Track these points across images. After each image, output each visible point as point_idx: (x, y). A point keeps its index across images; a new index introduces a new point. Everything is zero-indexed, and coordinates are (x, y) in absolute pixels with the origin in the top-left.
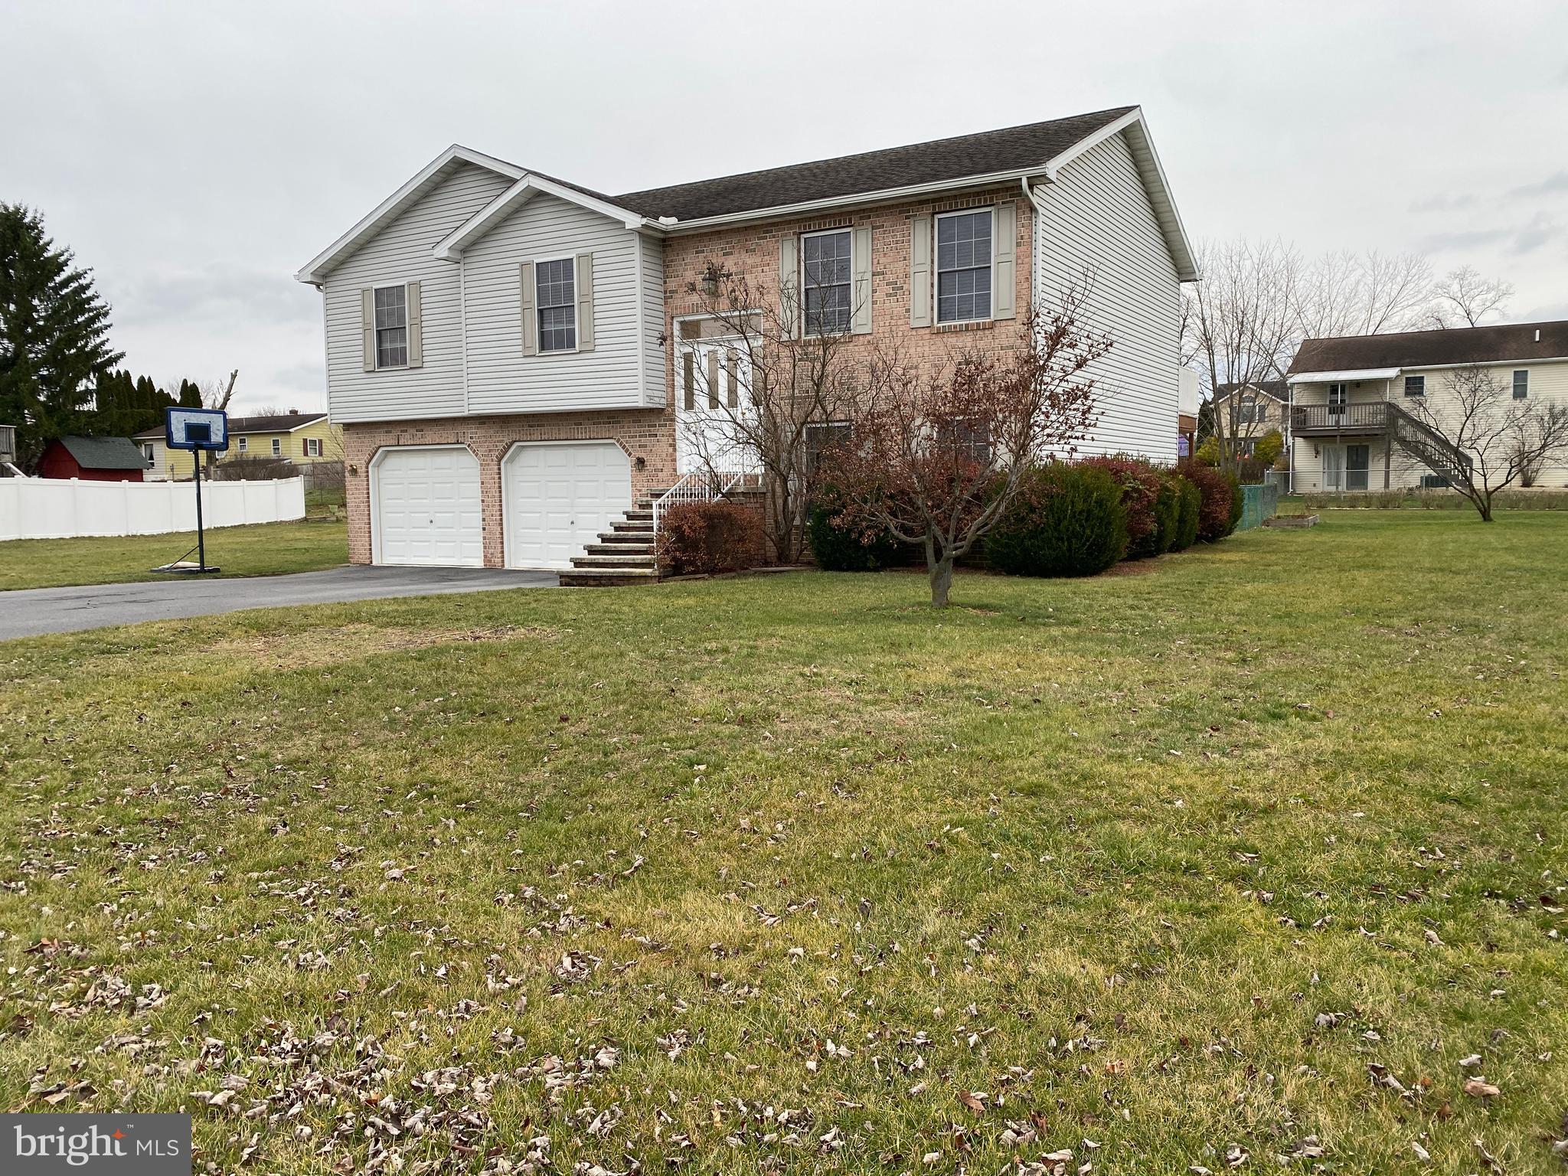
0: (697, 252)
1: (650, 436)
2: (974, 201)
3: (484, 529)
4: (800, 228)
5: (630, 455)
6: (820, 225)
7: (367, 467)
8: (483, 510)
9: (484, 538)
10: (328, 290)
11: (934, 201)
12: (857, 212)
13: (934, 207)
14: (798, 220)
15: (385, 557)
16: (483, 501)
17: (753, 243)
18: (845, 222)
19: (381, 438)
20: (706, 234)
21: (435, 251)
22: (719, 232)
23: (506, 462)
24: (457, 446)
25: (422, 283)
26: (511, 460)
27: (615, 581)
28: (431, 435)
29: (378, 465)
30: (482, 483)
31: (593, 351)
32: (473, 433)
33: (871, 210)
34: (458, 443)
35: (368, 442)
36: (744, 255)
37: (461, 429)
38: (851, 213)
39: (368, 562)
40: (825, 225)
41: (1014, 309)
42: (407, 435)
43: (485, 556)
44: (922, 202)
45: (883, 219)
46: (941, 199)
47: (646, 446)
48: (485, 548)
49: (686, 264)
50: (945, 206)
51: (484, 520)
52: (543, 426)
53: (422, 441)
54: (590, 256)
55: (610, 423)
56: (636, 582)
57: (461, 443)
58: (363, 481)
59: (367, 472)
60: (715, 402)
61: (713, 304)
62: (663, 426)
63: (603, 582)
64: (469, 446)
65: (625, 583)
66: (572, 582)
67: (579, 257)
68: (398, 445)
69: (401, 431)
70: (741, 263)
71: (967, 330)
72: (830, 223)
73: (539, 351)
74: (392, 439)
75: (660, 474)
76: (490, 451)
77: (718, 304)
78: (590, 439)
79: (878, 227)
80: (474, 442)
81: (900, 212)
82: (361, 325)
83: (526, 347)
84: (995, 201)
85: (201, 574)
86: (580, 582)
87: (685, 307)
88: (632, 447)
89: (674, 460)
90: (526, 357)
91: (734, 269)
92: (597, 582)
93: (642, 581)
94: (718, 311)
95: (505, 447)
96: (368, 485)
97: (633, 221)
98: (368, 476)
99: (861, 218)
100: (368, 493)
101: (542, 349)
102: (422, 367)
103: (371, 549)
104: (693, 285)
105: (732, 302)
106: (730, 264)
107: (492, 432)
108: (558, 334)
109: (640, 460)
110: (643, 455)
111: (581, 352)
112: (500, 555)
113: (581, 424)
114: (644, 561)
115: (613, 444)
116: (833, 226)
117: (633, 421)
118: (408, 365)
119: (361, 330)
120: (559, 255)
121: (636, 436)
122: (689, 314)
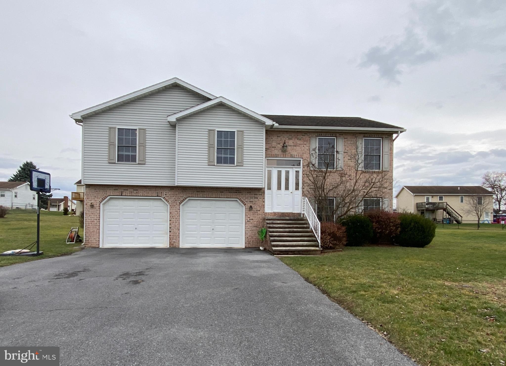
0: (277, 137)
1: (254, 198)
3: (170, 232)
4: (318, 134)
5: (245, 205)
6: (325, 135)
7: (100, 204)
8: (170, 224)
9: (170, 235)
10: (86, 125)
11: (364, 133)
12: (338, 133)
13: (364, 135)
14: (317, 132)
15: (105, 244)
16: (170, 220)
17: (300, 137)
18: (334, 135)
19: (110, 192)
21: (168, 118)
25: (147, 130)
26: (183, 205)
28: (141, 192)
29: (104, 204)
30: (171, 213)
31: (242, 166)
32: (164, 192)
33: (343, 133)
34: (158, 196)
35: (101, 193)
36: (296, 140)
37: (159, 191)
38: (337, 133)
39: (97, 246)
40: (327, 135)
41: (389, 167)
43: (170, 243)
44: (360, 133)
45: (347, 136)
46: (366, 133)
48: (170, 239)
49: (273, 140)
50: (367, 135)
51: (170, 228)
52: (204, 192)
53: (137, 194)
55: (237, 193)
56: (311, 253)
57: (160, 196)
58: (97, 210)
59: (100, 206)
60: (279, 188)
61: (284, 155)
62: (260, 195)
63: (295, 253)
64: (164, 198)
65: (306, 253)
66: (280, 253)
67: (238, 131)
68: (122, 195)
69: (124, 190)
70: (295, 143)
71: (375, 173)
72: (329, 135)
73: (216, 164)
74: (117, 192)
75: (258, 212)
76: (176, 200)
77: (286, 155)
78: (227, 198)
79: (346, 138)
80: (167, 196)
81: (353, 135)
82: (107, 142)
83: (209, 162)
84: (383, 137)
85: (38, 255)
86: (284, 253)
87: (272, 155)
88: (246, 202)
89: (264, 207)
90: (208, 165)
91: (292, 144)
92: (293, 253)
93: (314, 252)
94: (285, 157)
95: (183, 199)
96: (100, 212)
97: (269, 122)
98: (100, 208)
99: (340, 135)
100: (100, 216)
101: (217, 163)
102: (145, 164)
103: (99, 241)
104: (275, 147)
105: (291, 155)
106: (291, 142)
107: (177, 193)
108: (226, 158)
109: (251, 207)
110: (251, 205)
111: (237, 166)
112: (178, 242)
113: (223, 192)
114: (307, 245)
115: (237, 200)
116: (330, 136)
117: (247, 193)
118: (137, 163)
119: (107, 145)
120: (228, 129)
121: (248, 198)
122: (273, 157)
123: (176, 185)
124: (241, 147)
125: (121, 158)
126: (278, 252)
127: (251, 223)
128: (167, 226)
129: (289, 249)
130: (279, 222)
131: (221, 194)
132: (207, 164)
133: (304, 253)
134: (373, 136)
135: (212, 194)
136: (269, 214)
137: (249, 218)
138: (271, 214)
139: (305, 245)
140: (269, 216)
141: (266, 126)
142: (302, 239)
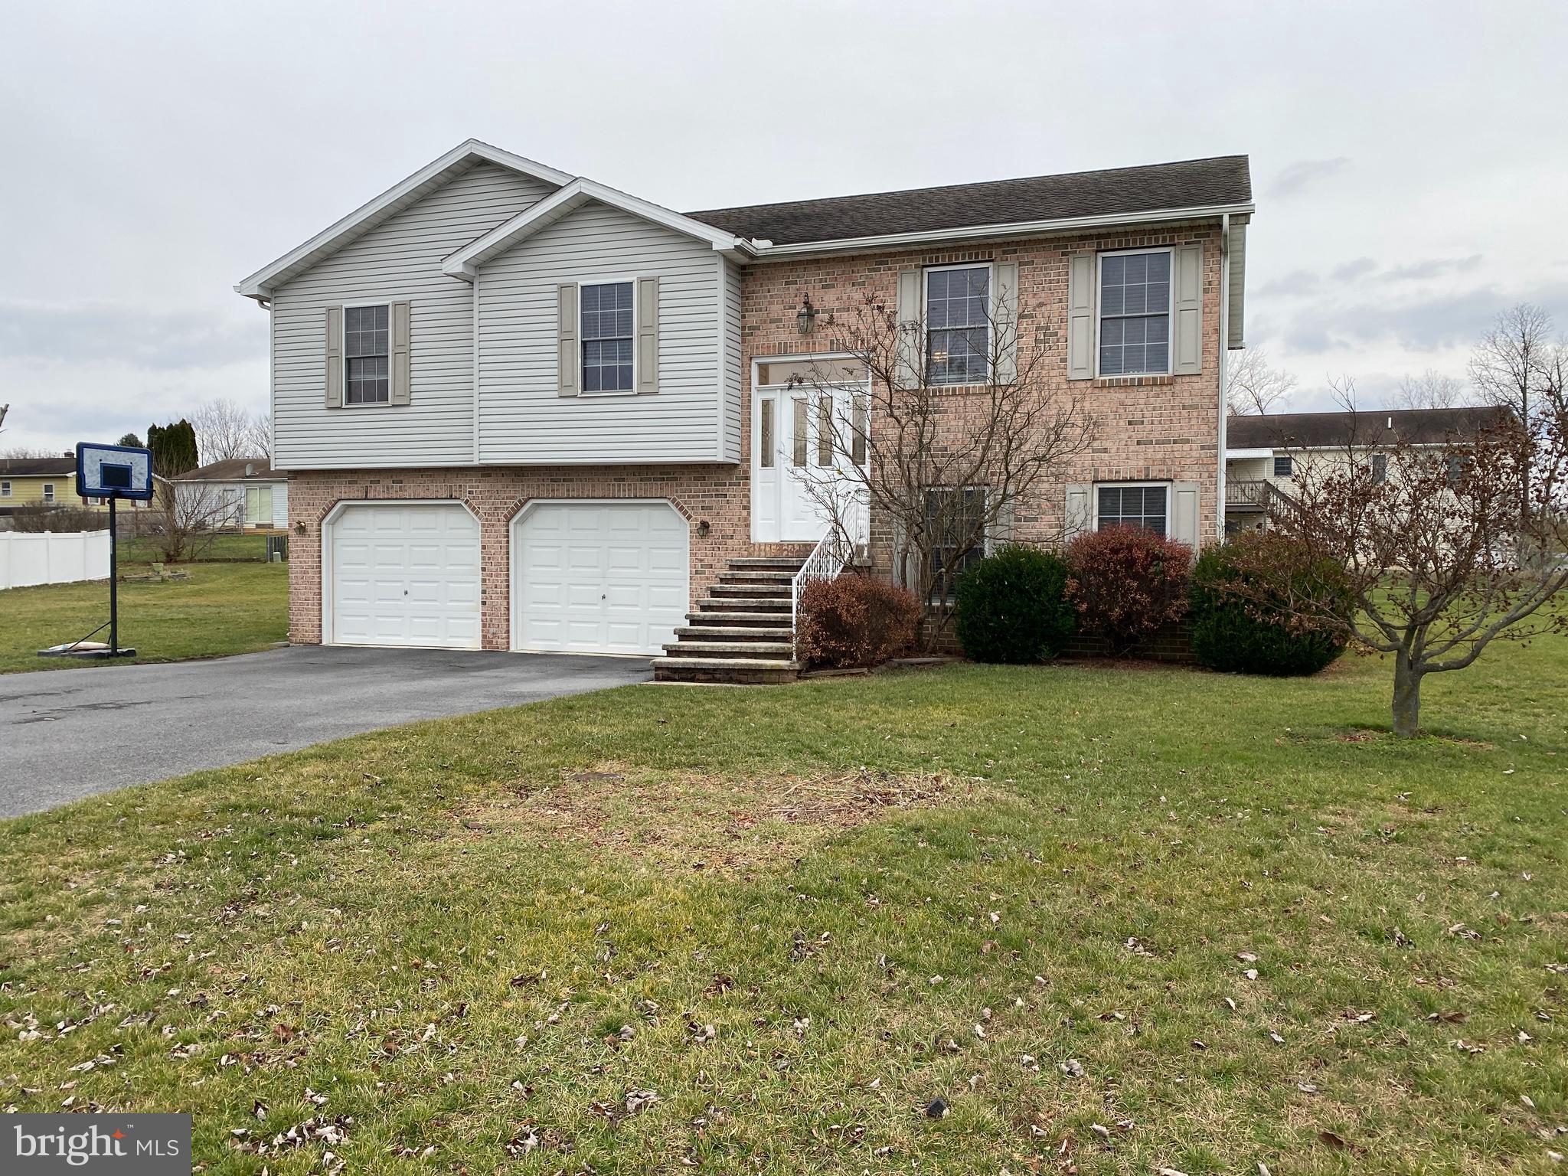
0: (787, 283)
1: (717, 496)
2: (1150, 239)
3: (484, 603)
4: (924, 260)
5: (689, 518)
6: (950, 257)
7: (320, 525)
8: (484, 581)
9: (484, 614)
10: (278, 307)
11: (1099, 236)
12: (999, 245)
13: (1099, 244)
14: (922, 252)
15: (339, 633)
16: (484, 569)
17: (863, 275)
18: (983, 255)
19: (341, 489)
20: (800, 262)
21: (444, 265)
22: (817, 261)
23: (516, 523)
24: (450, 502)
25: (413, 304)
26: (522, 521)
27: (735, 676)
28: (411, 488)
29: (333, 523)
30: (484, 547)
31: (656, 393)
32: (469, 484)
33: (1018, 243)
34: (451, 498)
35: (321, 494)
36: (849, 288)
37: (456, 482)
38: (990, 246)
39: (316, 641)
40: (957, 258)
41: (1200, 361)
42: (379, 487)
43: (484, 637)
44: (1082, 238)
45: (1033, 254)
46: (1108, 235)
47: (711, 508)
48: (484, 626)
49: (771, 297)
50: (1113, 243)
51: (484, 592)
52: (572, 480)
53: (401, 494)
54: (655, 281)
55: (663, 479)
56: (766, 677)
57: (456, 498)
58: (313, 541)
59: (320, 530)
60: (800, 459)
61: (808, 344)
62: (734, 484)
63: (718, 676)
64: (467, 502)
65: (750, 678)
66: (672, 676)
67: (641, 281)
68: (366, 499)
69: (371, 482)
70: (845, 298)
72: (964, 256)
73: (580, 391)
74: (356, 491)
75: (729, 541)
76: (496, 509)
77: (814, 344)
78: (636, 498)
79: (1027, 264)
80: (474, 498)
81: (1055, 248)
83: (562, 386)
84: (1176, 241)
85: (112, 656)
86: (684, 675)
87: (769, 347)
88: (693, 508)
89: (748, 526)
90: (561, 397)
91: (837, 305)
92: (710, 676)
93: (774, 676)
94: (814, 352)
95: (516, 505)
96: (320, 546)
97: (723, 241)
98: (320, 536)
99: (1004, 252)
100: (320, 557)
101: (585, 388)
102: (408, 405)
103: (320, 626)
104: (780, 320)
105: (832, 342)
106: (827, 299)
107: (500, 485)
108: (609, 371)
109: (705, 526)
110: (707, 518)
111: (639, 394)
112: (505, 635)
113: (623, 480)
114: (769, 651)
115: (666, 504)
116: (967, 260)
117: (695, 479)
119: (323, 358)
120: (613, 277)
121: (698, 496)
122: (774, 355)
123: (476, 463)
124: (652, 332)
126: (666, 673)
127: (707, 578)
128: (473, 589)
129: (695, 664)
130: (754, 574)
131: (619, 485)
133: (744, 678)
134: (1135, 242)
135: (593, 486)
136: (763, 547)
137: (701, 560)
138: (768, 549)
139: (762, 651)
140: (763, 554)
141: (725, 255)
142: (768, 632)
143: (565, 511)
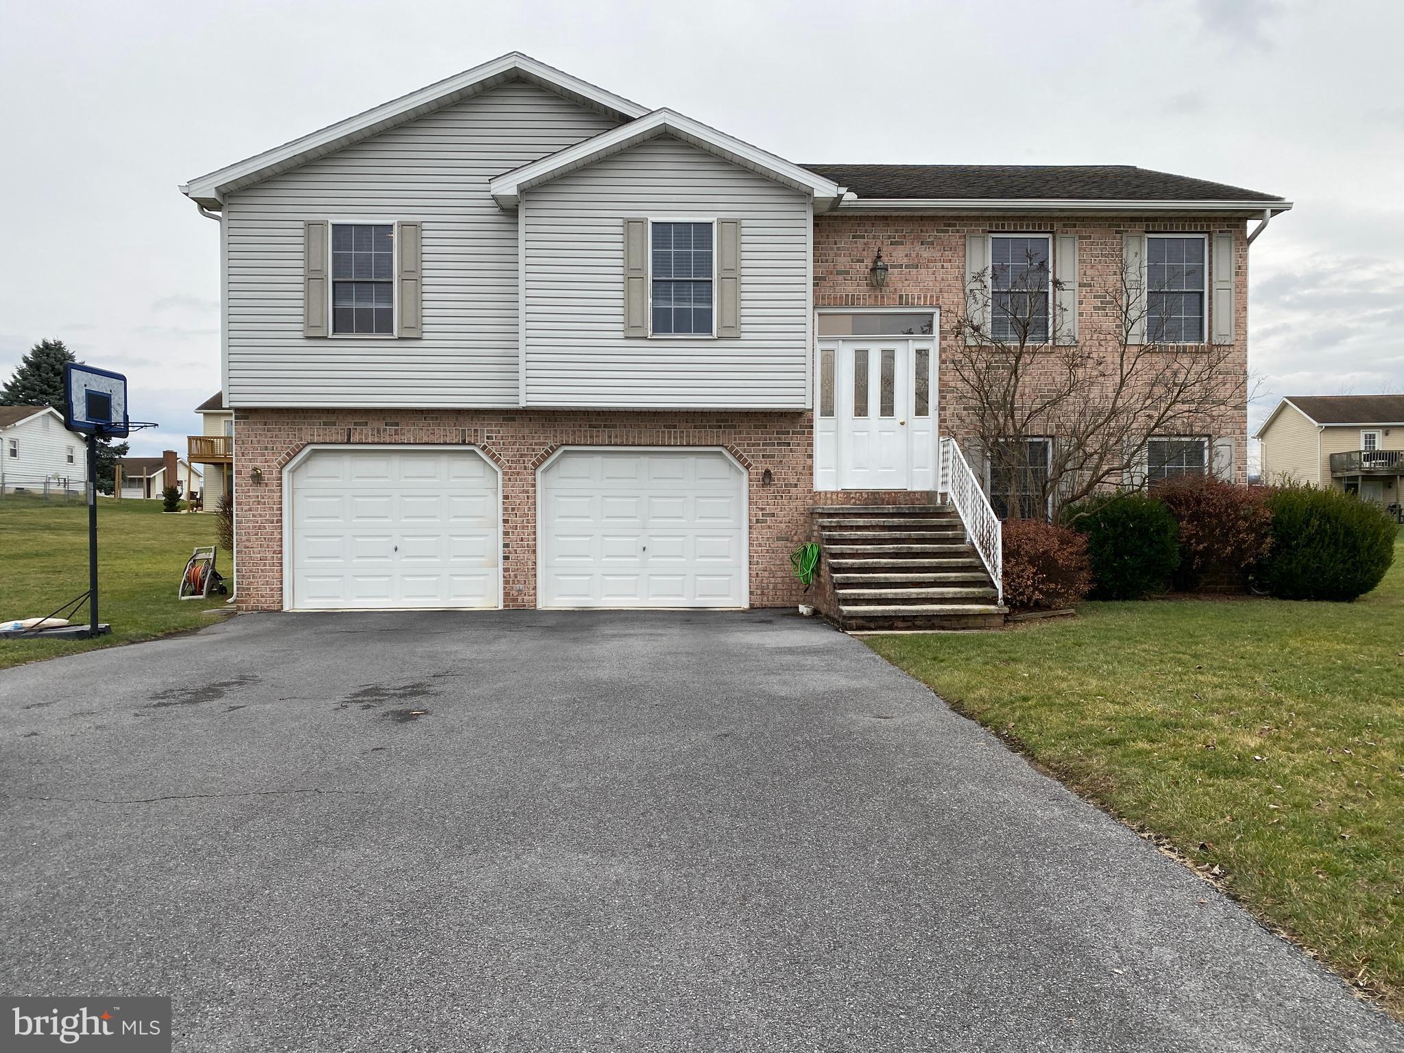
0: (854, 237)
1: (779, 445)
2: (1190, 226)
3: (506, 558)
4: (991, 226)
5: (747, 467)
6: (1015, 225)
7: (281, 473)
8: (506, 533)
9: (506, 570)
10: (233, 216)
11: (1148, 219)
12: (1060, 219)
13: (1147, 226)
14: (989, 218)
15: (307, 599)
16: (505, 521)
17: (932, 234)
18: (1046, 227)
19: (312, 432)
20: (868, 218)
21: (493, 186)
22: (885, 218)
23: (542, 471)
24: (463, 448)
25: (425, 226)
26: (546, 471)
28: (410, 431)
29: (293, 471)
30: (506, 497)
31: (738, 338)
32: (487, 430)
33: (1077, 218)
34: (464, 443)
35: (284, 436)
36: (918, 247)
37: (469, 427)
38: (1052, 218)
39: (276, 607)
40: (1021, 227)
41: (1233, 334)
42: (367, 430)
43: (506, 594)
44: (1133, 219)
45: (1091, 230)
46: (1155, 219)
47: (773, 456)
48: (506, 582)
49: (838, 249)
50: (1159, 226)
51: (506, 546)
52: (614, 426)
53: (395, 439)
54: (737, 223)
55: (720, 427)
56: (971, 622)
57: (470, 444)
58: (272, 491)
59: (281, 479)
60: (861, 409)
61: (876, 297)
62: (798, 433)
63: (918, 623)
64: (484, 448)
65: (954, 623)
66: (867, 625)
67: (722, 222)
68: (348, 442)
69: (356, 424)
70: (914, 255)
71: (1184, 352)
72: (1028, 226)
73: (650, 333)
74: (336, 433)
75: (793, 490)
76: (521, 456)
77: (882, 297)
78: (688, 445)
79: (1085, 238)
80: (494, 444)
81: (1110, 226)
82: (301, 271)
83: (629, 326)
84: (1212, 229)
85: (96, 636)
86: (881, 623)
87: (835, 298)
88: (753, 456)
89: (811, 474)
90: (627, 338)
91: (905, 261)
92: (910, 624)
93: (980, 621)
94: (882, 306)
95: (547, 452)
96: (281, 497)
97: (825, 189)
98: (281, 485)
99: (1065, 225)
100: (281, 509)
101: (655, 330)
102: (420, 339)
103: (281, 589)
104: (848, 273)
105: (901, 297)
106: (897, 255)
107: (526, 431)
108: (682, 313)
109: (767, 473)
110: (770, 467)
111: (719, 338)
112: (532, 592)
113: (675, 427)
114: (959, 596)
115: (720, 453)
116: (1031, 229)
117: (755, 427)
118: (396, 334)
119: (301, 279)
120: (690, 216)
121: (759, 445)
122: (841, 306)
123: (523, 404)
124: (733, 275)
125: (343, 322)
126: (860, 622)
127: (769, 527)
128: (493, 541)
129: (895, 611)
130: (861, 521)
131: (670, 433)
132: (621, 334)
133: (946, 624)
134: (1177, 227)
135: (640, 433)
136: (829, 496)
137: (762, 509)
138: (834, 497)
139: (950, 596)
140: (829, 502)
141: (816, 203)
142: (940, 578)
143: (598, 460)
